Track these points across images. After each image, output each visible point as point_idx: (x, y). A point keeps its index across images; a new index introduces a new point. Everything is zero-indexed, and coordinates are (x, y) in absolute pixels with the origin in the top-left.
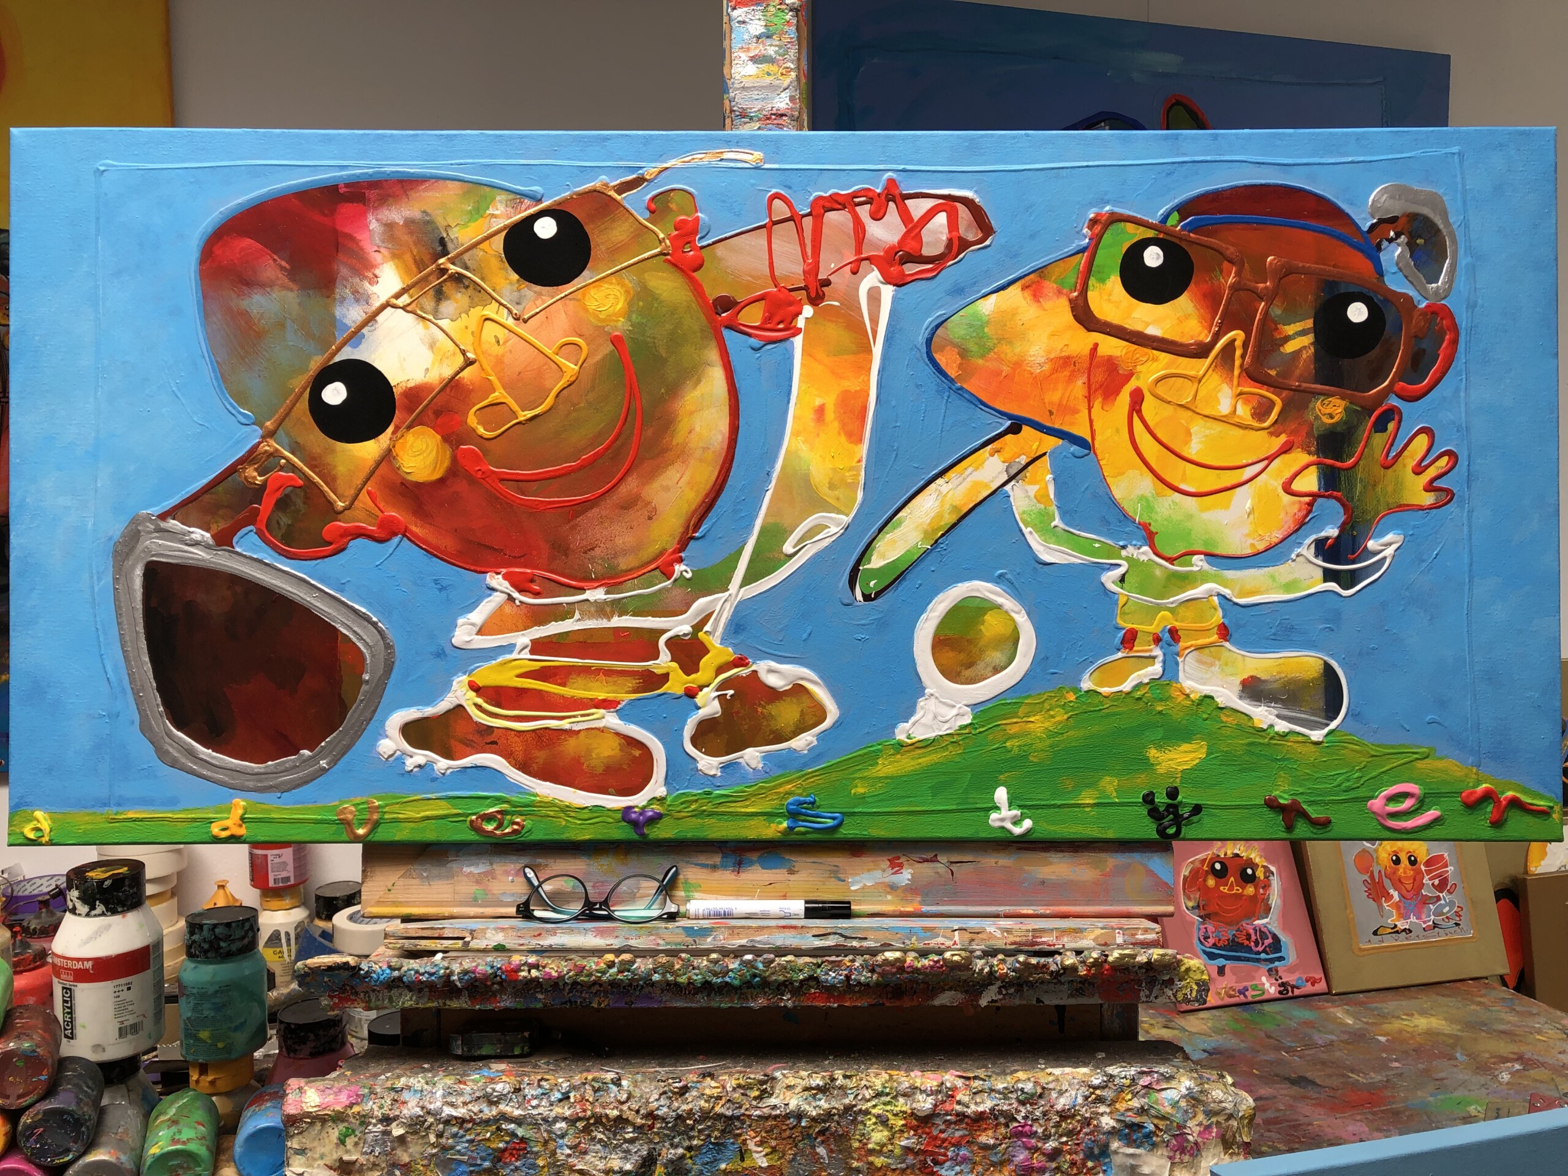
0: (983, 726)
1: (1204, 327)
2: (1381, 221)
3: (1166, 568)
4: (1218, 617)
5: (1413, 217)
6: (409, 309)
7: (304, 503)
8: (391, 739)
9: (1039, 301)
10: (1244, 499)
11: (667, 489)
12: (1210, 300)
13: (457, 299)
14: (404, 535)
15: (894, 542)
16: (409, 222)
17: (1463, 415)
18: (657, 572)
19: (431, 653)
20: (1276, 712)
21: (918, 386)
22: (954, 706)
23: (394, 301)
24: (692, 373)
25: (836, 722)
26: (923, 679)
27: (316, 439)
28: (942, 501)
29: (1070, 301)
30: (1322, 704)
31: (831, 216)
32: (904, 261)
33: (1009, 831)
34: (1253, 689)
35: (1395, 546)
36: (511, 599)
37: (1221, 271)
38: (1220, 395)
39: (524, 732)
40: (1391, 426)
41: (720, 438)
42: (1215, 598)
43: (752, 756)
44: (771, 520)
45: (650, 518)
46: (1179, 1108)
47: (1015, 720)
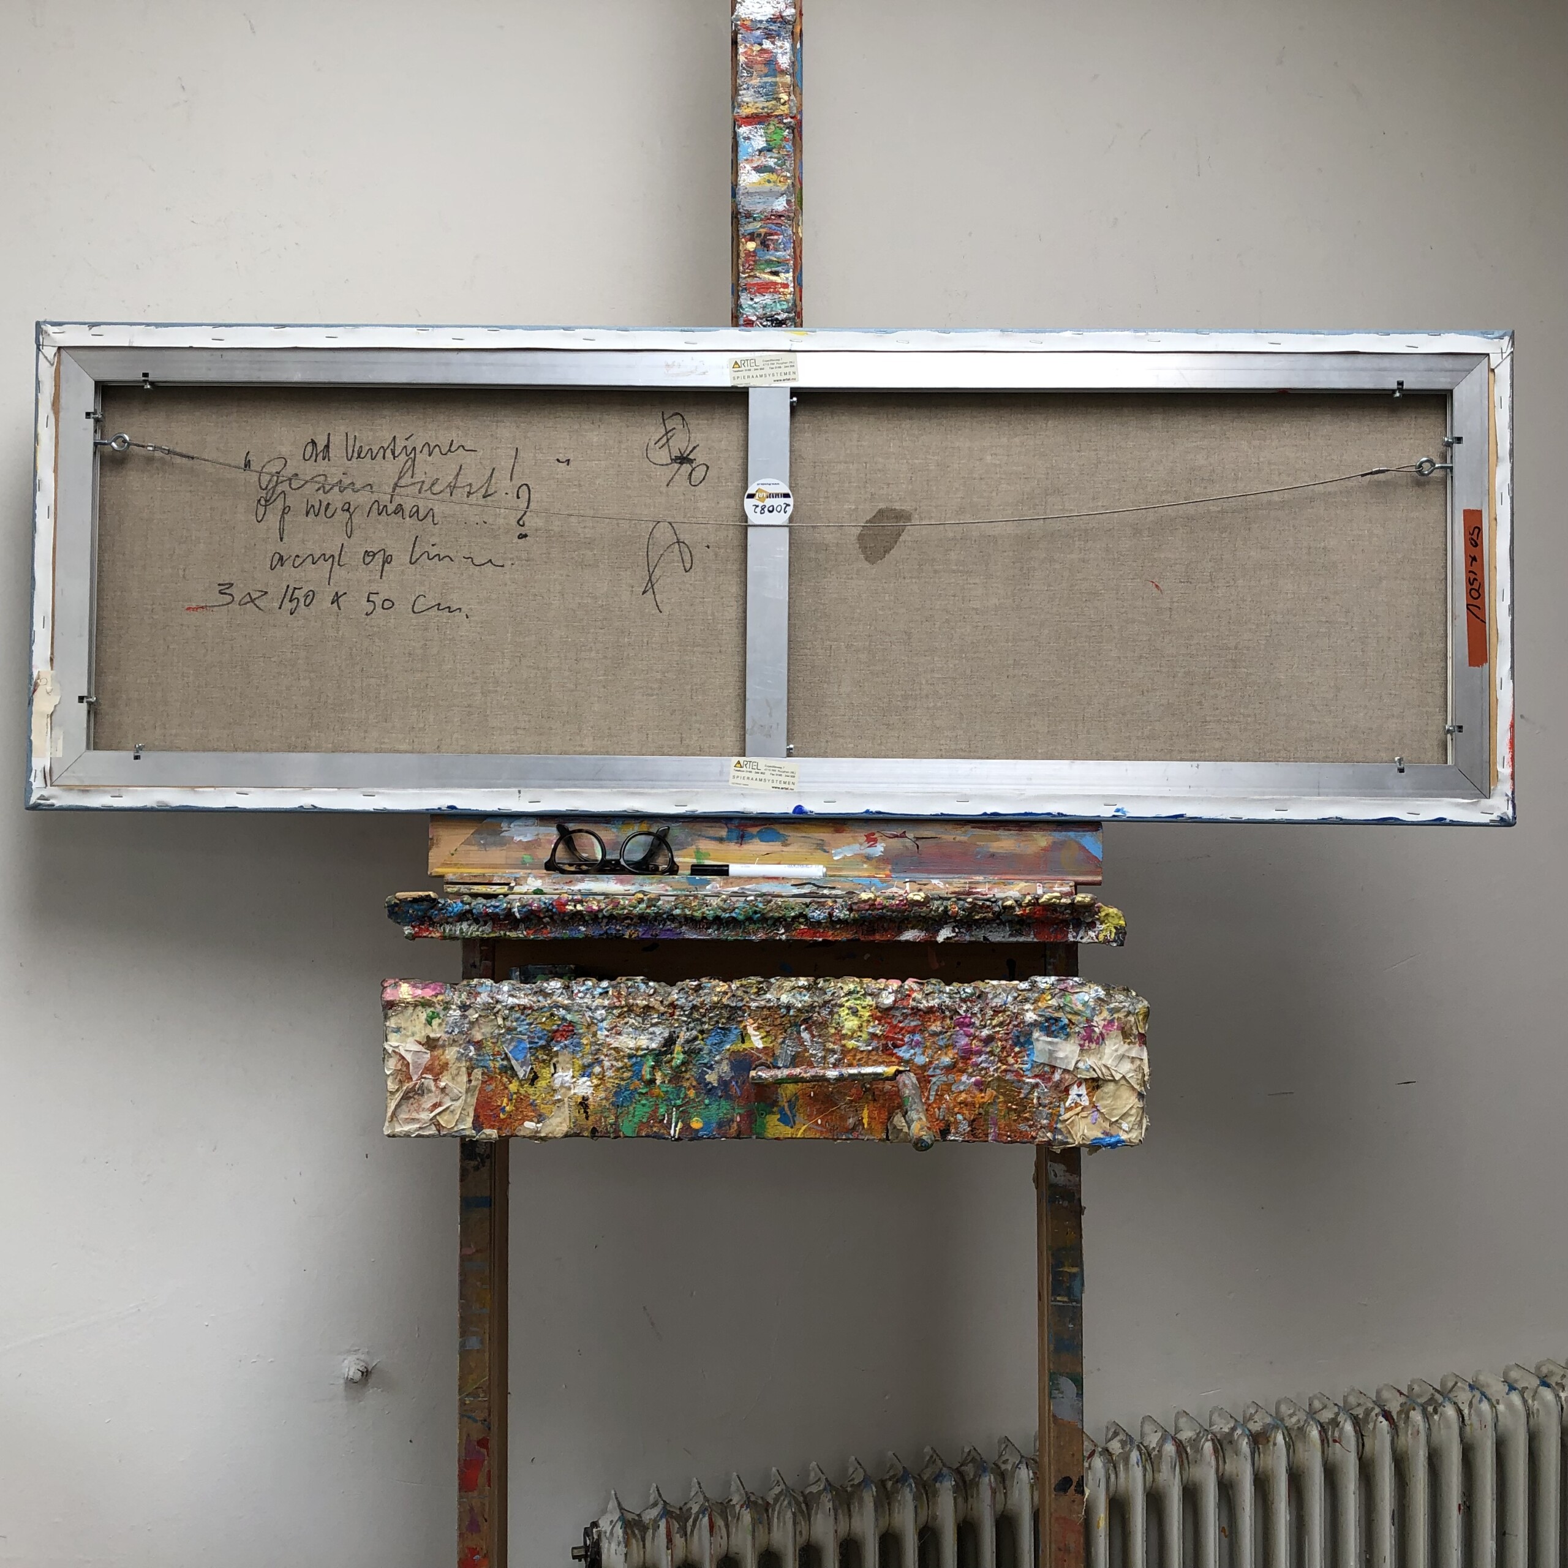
46: (1088, 1006)
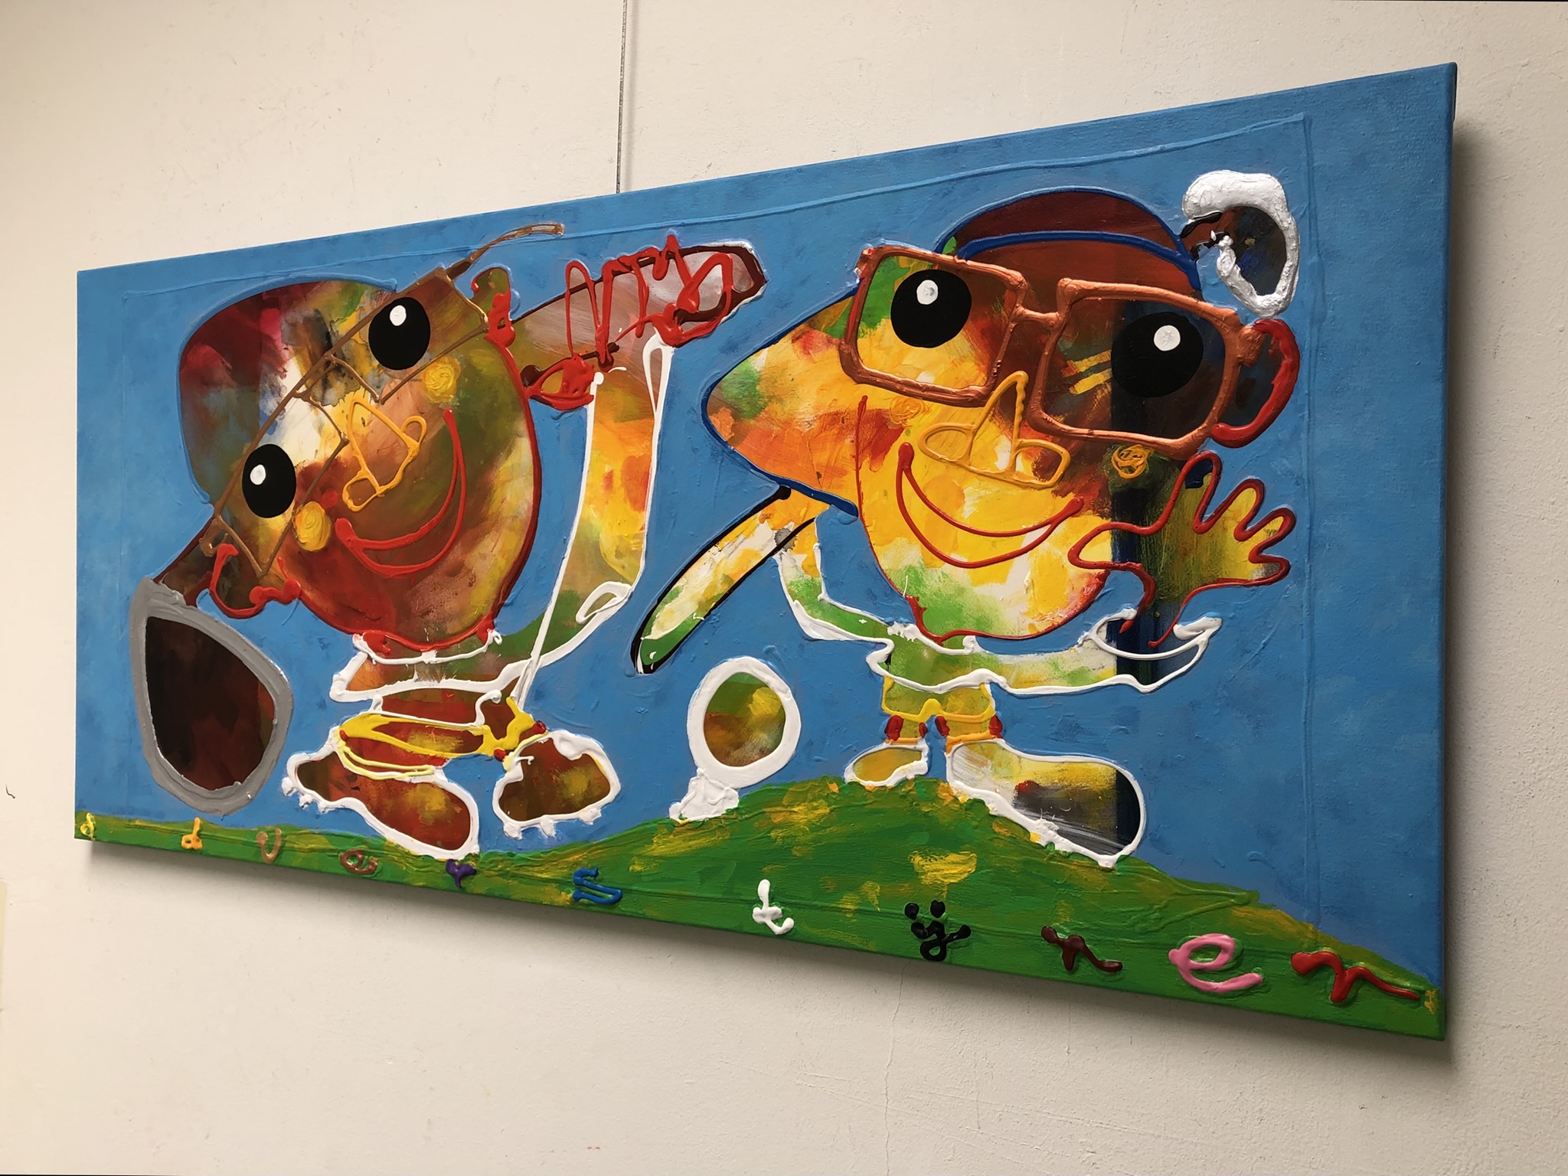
0: (749, 812)
1: (981, 370)
2: (1199, 221)
3: (936, 651)
4: (991, 709)
5: (1240, 213)
6: (305, 397)
7: (239, 569)
8: (290, 777)
9: (809, 353)
10: (1024, 571)
11: (484, 557)
12: (990, 340)
13: (338, 386)
14: (300, 599)
15: (672, 612)
16: (307, 320)
17: (1304, 463)
18: (475, 638)
19: (315, 704)
20: (1057, 827)
21: (695, 450)
22: (722, 789)
23: (296, 391)
24: (505, 445)
26: (695, 758)
27: (246, 513)
28: (715, 571)
29: (840, 350)
30: (1112, 822)
31: (621, 279)
32: (682, 319)
33: (770, 929)
34: (1030, 797)
35: (1209, 632)
36: (369, 658)
37: (1003, 302)
38: (997, 449)
39: (377, 781)
40: (1208, 480)
41: (526, 506)
42: (988, 687)
43: (547, 824)
44: (567, 588)
45: (471, 585)
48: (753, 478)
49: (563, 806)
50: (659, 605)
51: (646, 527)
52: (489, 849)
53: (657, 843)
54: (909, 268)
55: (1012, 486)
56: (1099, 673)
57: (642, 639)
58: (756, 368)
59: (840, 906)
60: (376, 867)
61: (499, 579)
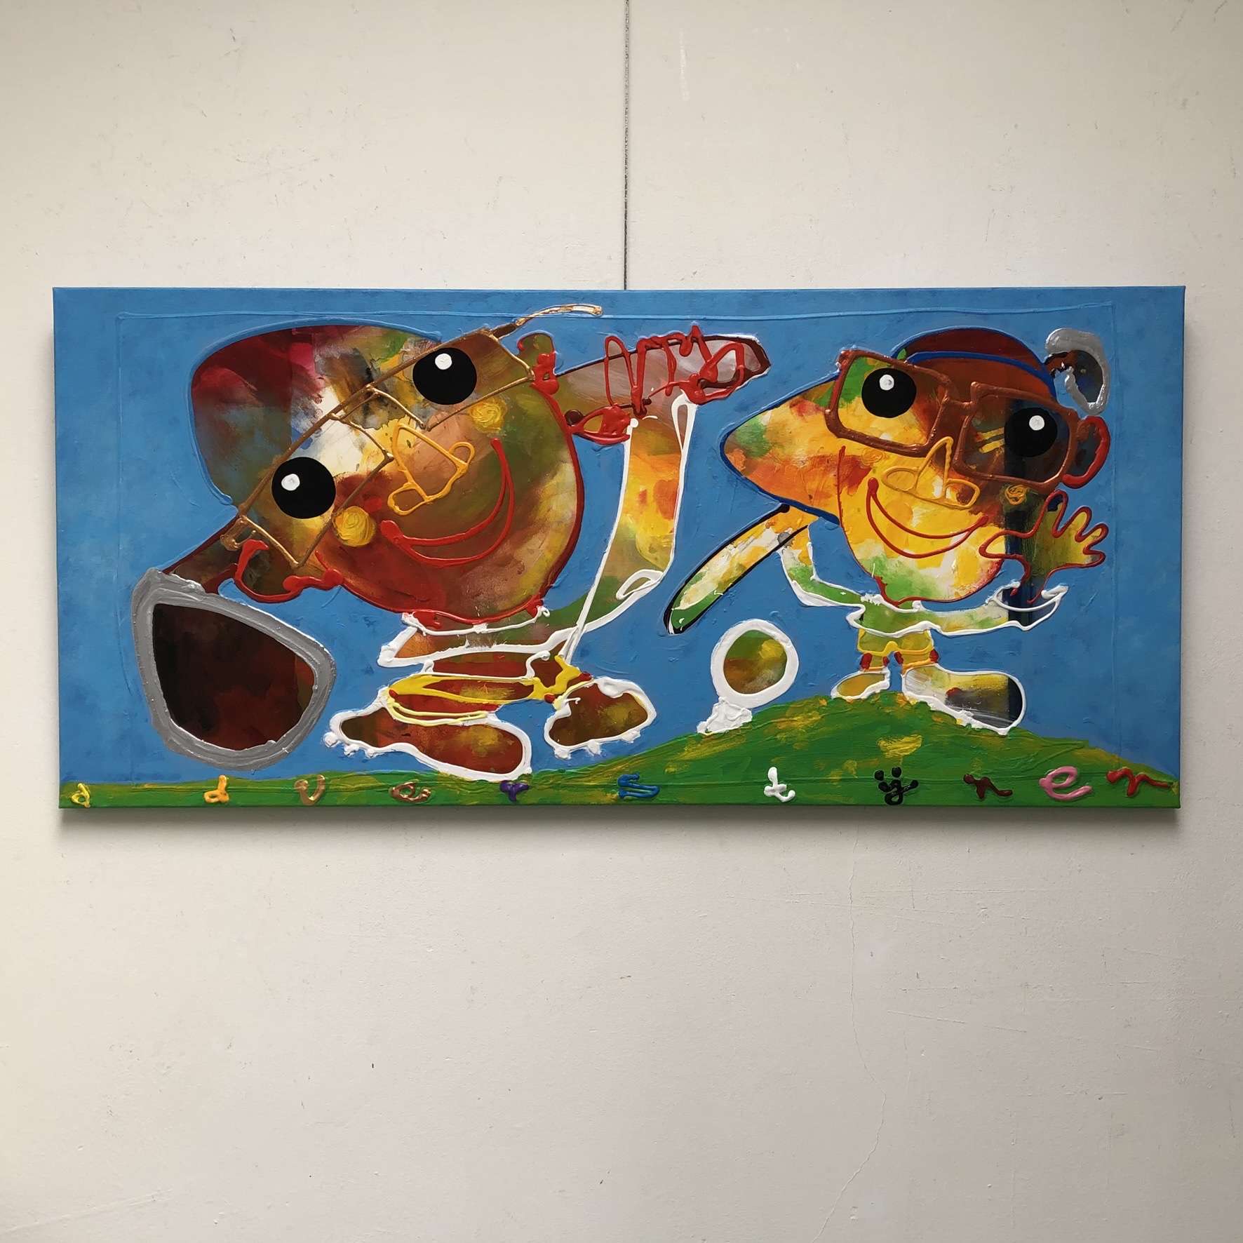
0: (760, 724)
1: (923, 434)
2: (1055, 356)
3: (893, 611)
4: (931, 646)
5: (1078, 353)
6: (344, 420)
7: (270, 562)
8: (333, 732)
9: (803, 416)
10: (951, 560)
11: (532, 552)
12: (928, 415)
13: (381, 414)
14: (342, 585)
15: (697, 590)
16: (344, 357)
17: (1113, 499)
18: (525, 612)
19: (362, 670)
20: (973, 714)
21: (714, 477)
22: (739, 710)
23: (333, 415)
24: (551, 468)
25: (654, 720)
26: (717, 690)
27: (278, 515)
28: (731, 562)
29: (825, 415)
30: (1006, 709)
31: (652, 353)
32: (704, 387)
33: (778, 799)
34: (956, 698)
35: (1061, 595)
36: (419, 631)
37: (937, 393)
38: (934, 484)
39: (429, 727)
40: (1060, 506)
41: (570, 514)
42: (929, 632)
43: (593, 746)
44: (607, 574)
45: (520, 573)
47: (783, 719)
48: (761, 497)
49: (607, 731)
50: (687, 586)
51: (675, 531)
52: (540, 769)
53: (688, 751)
54: (873, 365)
55: (943, 507)
56: (998, 620)
57: (673, 609)
58: (762, 423)
59: (829, 778)
60: (429, 795)
61: (546, 568)
